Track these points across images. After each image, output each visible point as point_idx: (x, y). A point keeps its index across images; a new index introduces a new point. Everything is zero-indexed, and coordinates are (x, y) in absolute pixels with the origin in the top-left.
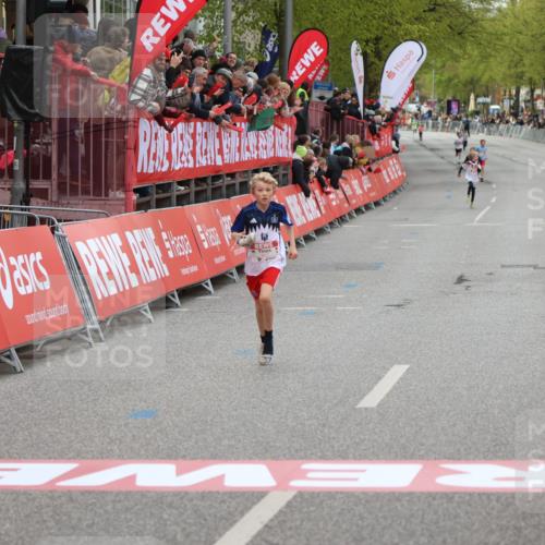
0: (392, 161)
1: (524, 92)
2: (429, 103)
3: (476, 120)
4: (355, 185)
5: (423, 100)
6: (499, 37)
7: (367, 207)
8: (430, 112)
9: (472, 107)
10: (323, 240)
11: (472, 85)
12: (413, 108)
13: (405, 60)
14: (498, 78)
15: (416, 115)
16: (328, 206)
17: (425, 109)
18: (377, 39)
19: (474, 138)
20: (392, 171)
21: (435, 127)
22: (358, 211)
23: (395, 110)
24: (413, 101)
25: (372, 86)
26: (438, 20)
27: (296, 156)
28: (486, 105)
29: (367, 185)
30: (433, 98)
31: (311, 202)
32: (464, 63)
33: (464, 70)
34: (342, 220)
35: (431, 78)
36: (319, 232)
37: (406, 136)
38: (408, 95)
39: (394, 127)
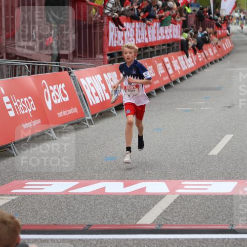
0: (227, 40)
2: (244, 13)
4: (210, 51)
5: (241, 11)
7: (216, 61)
8: (244, 17)
10: (195, 77)
12: (237, 15)
15: (238, 18)
16: (198, 61)
17: (242, 15)
20: (227, 44)
22: (211, 63)
23: (228, 16)
24: (236, 12)
27: (183, 38)
29: (215, 51)
30: (246, 10)
31: (190, 60)
34: (204, 67)
36: (194, 73)
37: (234, 28)
38: (234, 8)
39: (228, 24)
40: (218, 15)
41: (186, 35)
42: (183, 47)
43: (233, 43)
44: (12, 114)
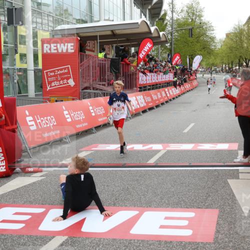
0: (195, 81)
1: (224, 66)
3: (214, 72)
4: (187, 86)
5: (203, 68)
6: (218, 54)
7: (190, 90)
8: (204, 71)
9: (213, 69)
11: (213, 65)
12: (201, 70)
13: (197, 60)
14: (218, 63)
16: (181, 90)
18: (192, 55)
19: (213, 75)
20: (195, 83)
21: (205, 74)
22: (188, 91)
23: (196, 70)
25: (191, 65)
26: (205, 51)
27: (174, 80)
28: (216, 69)
29: (190, 86)
30: (205, 68)
31: (178, 90)
32: (211, 60)
33: (211, 61)
34: (184, 93)
35: (204, 63)
36: (179, 96)
37: (199, 75)
38: (199, 67)
39: (196, 74)
40: (191, 70)
41: (176, 79)
42: (175, 84)
43: (198, 82)
44: (93, 114)
